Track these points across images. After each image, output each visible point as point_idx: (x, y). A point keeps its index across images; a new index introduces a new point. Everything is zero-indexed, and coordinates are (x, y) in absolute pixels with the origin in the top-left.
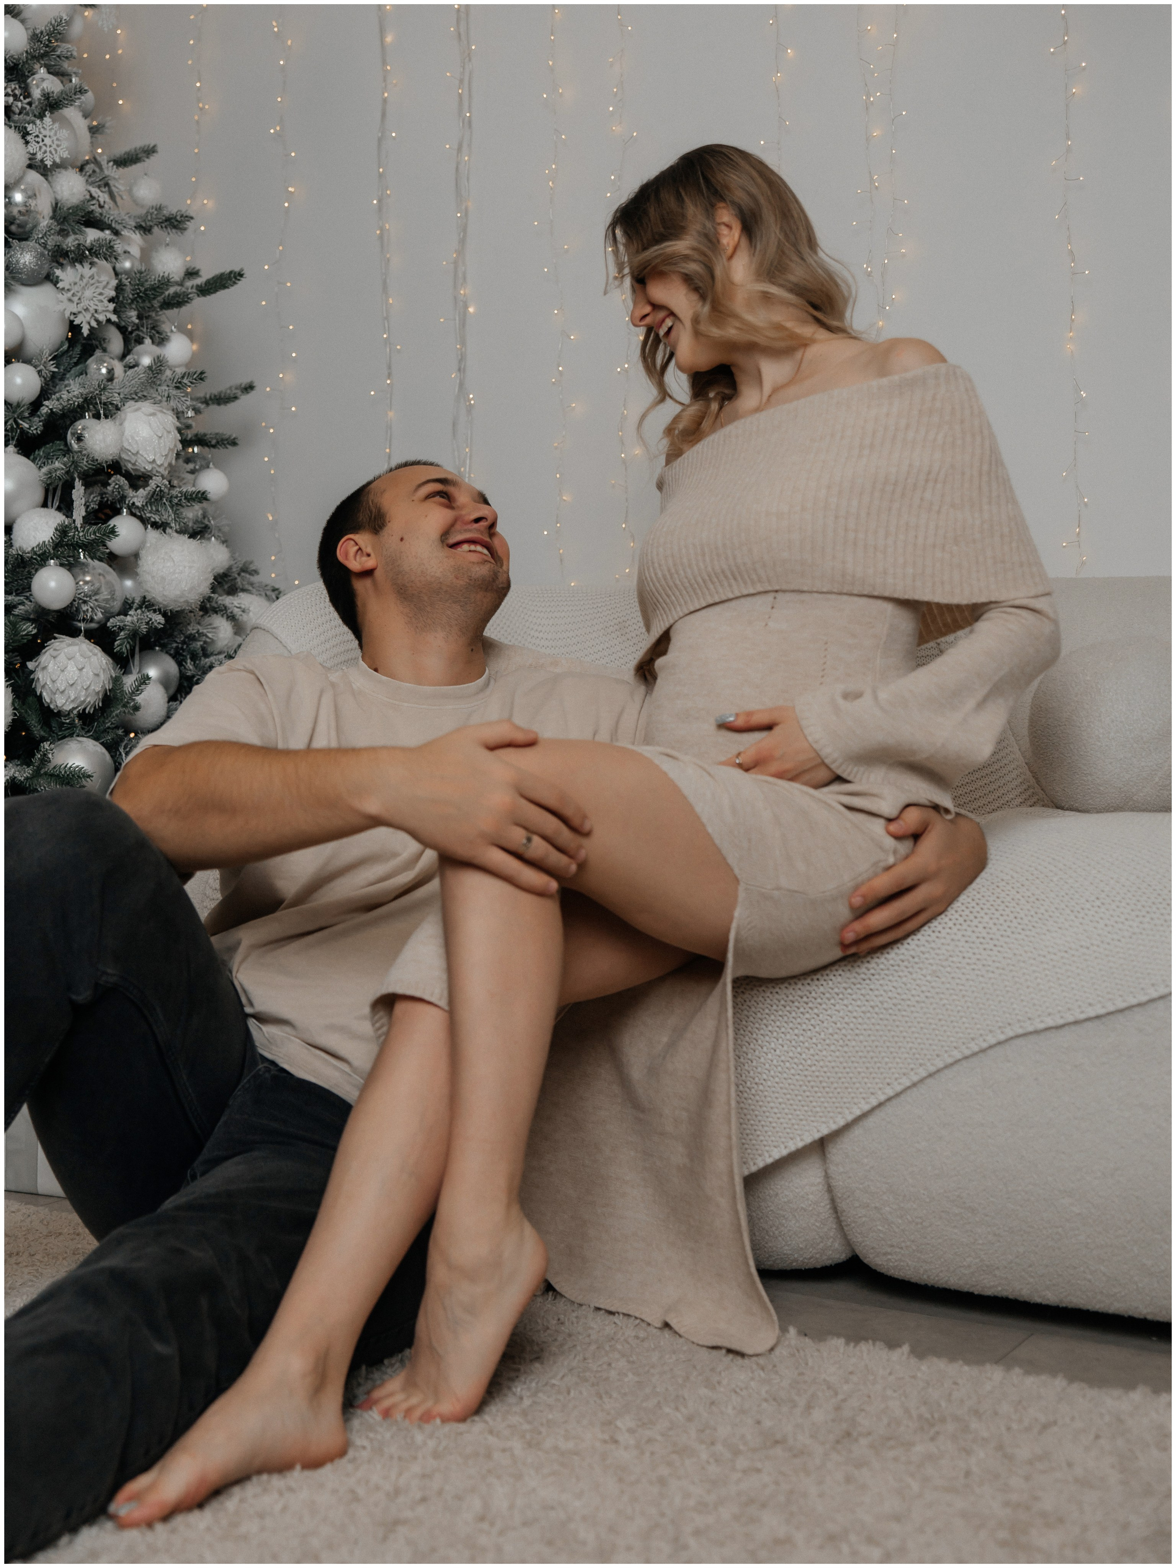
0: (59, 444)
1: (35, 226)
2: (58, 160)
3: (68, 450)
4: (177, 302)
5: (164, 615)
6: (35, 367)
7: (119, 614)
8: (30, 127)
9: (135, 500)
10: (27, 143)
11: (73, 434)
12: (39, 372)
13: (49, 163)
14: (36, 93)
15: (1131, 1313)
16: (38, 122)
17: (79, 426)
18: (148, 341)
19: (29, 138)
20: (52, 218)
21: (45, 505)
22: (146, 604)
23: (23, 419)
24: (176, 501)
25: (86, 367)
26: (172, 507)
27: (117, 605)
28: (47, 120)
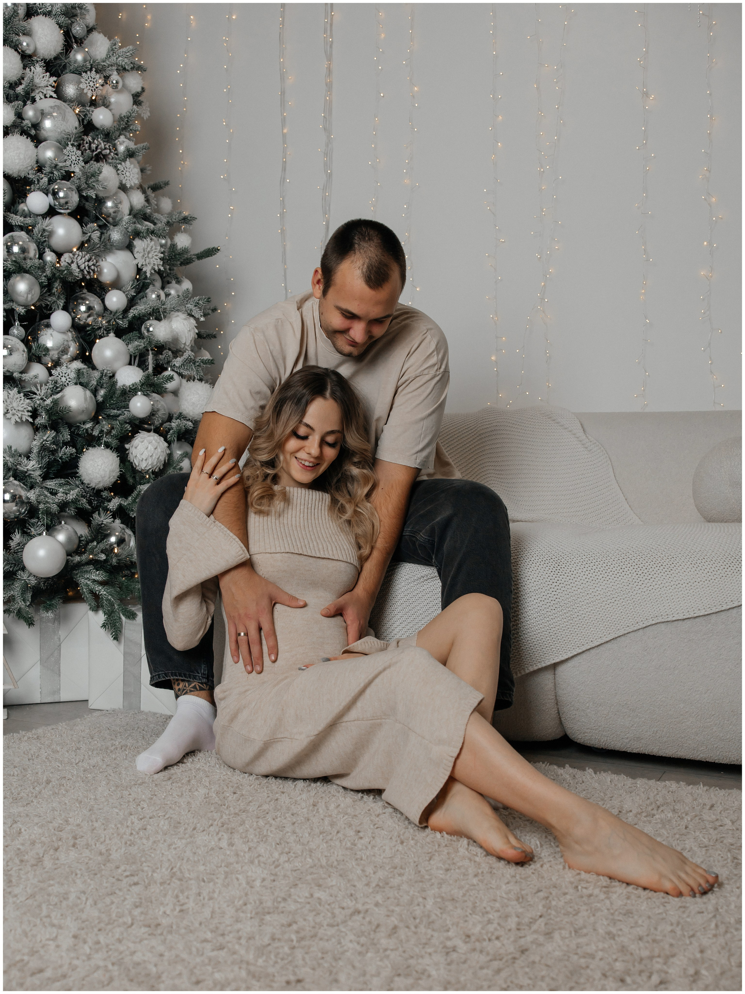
0: (136, 333)
1: (121, 219)
2: (133, 185)
3: (141, 337)
4: (188, 262)
5: (192, 421)
6: (124, 292)
7: (167, 422)
8: (119, 166)
9: (175, 363)
10: (118, 174)
11: (145, 328)
12: (127, 296)
13: (128, 186)
14: (121, 149)
15: (707, 760)
16: (123, 163)
17: (148, 323)
18: (174, 282)
19: (119, 172)
20: (130, 215)
21: (130, 364)
22: (181, 416)
23: (118, 319)
24: (197, 364)
25: (146, 294)
26: (195, 367)
27: (166, 417)
28: (128, 162)
